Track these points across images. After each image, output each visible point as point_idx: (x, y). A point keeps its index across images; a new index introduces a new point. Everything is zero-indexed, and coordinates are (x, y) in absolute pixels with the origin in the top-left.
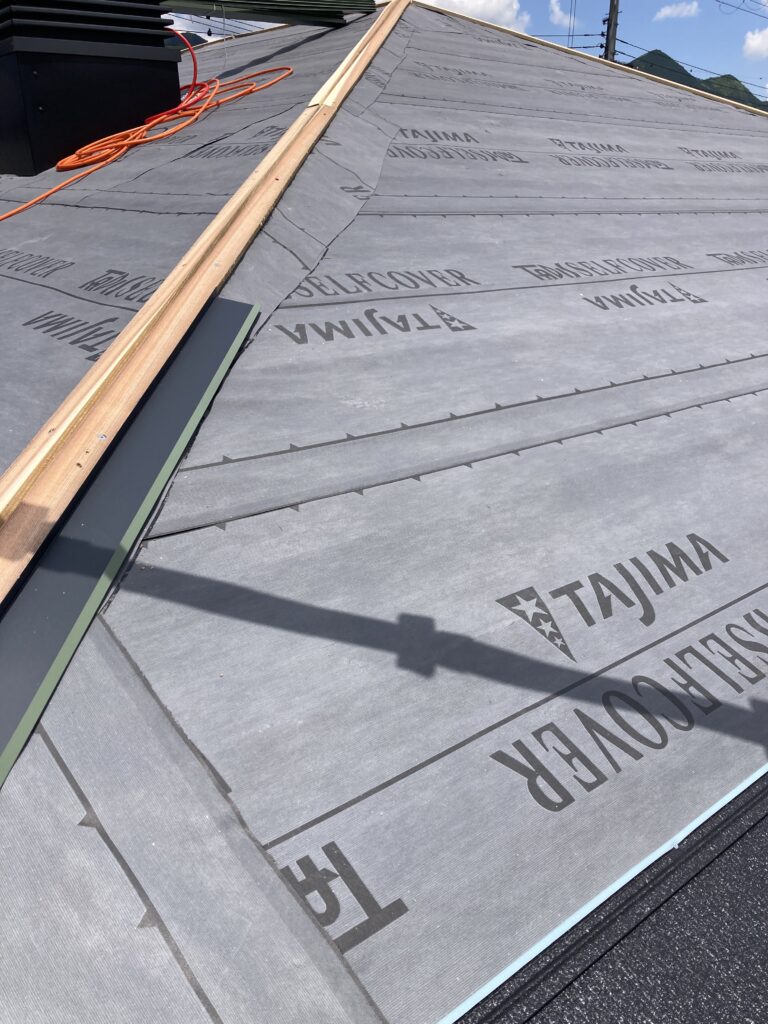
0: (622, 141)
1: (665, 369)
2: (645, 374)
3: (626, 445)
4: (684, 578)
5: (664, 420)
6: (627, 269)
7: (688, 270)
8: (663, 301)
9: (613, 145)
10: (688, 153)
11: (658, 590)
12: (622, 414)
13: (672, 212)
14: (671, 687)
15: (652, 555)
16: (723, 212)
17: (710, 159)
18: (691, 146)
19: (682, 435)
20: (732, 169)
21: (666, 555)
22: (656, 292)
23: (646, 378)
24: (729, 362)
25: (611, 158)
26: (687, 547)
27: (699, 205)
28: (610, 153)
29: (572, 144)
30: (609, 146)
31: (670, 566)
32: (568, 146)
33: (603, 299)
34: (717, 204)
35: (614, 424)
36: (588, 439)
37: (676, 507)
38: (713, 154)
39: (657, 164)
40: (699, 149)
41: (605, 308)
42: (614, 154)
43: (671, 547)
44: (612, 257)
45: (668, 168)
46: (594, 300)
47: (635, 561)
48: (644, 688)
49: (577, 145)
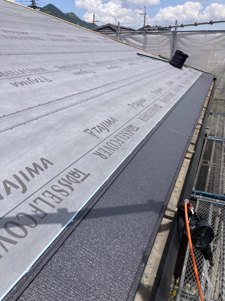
0: (28, 31)
1: (37, 104)
2: (30, 107)
3: (21, 132)
4: (38, 173)
5: (35, 121)
6: (26, 72)
7: (47, 72)
8: (38, 82)
9: (24, 32)
10: (50, 35)
11: (28, 180)
12: (21, 121)
13: (43, 54)
14: (30, 213)
15: (27, 168)
16: (60, 53)
17: (56, 37)
18: (50, 33)
19: (41, 125)
20: (63, 40)
21: (32, 167)
22: (36, 79)
23: (30, 108)
24: (58, 100)
25: (24, 36)
26: (40, 163)
27: (52, 51)
28: (23, 35)
29: (9, 31)
30: (23, 32)
31: (33, 171)
32: (8, 32)
33: (17, 83)
34: (58, 51)
35: (17, 125)
36: (7, 132)
37: (37, 150)
38: (57, 36)
39: (39, 39)
40: (53, 34)
41: (17, 86)
42: (25, 35)
43: (34, 164)
44: (21, 69)
45: (43, 40)
46: (14, 84)
47: (21, 172)
48: (21, 217)
49: (11, 32)
